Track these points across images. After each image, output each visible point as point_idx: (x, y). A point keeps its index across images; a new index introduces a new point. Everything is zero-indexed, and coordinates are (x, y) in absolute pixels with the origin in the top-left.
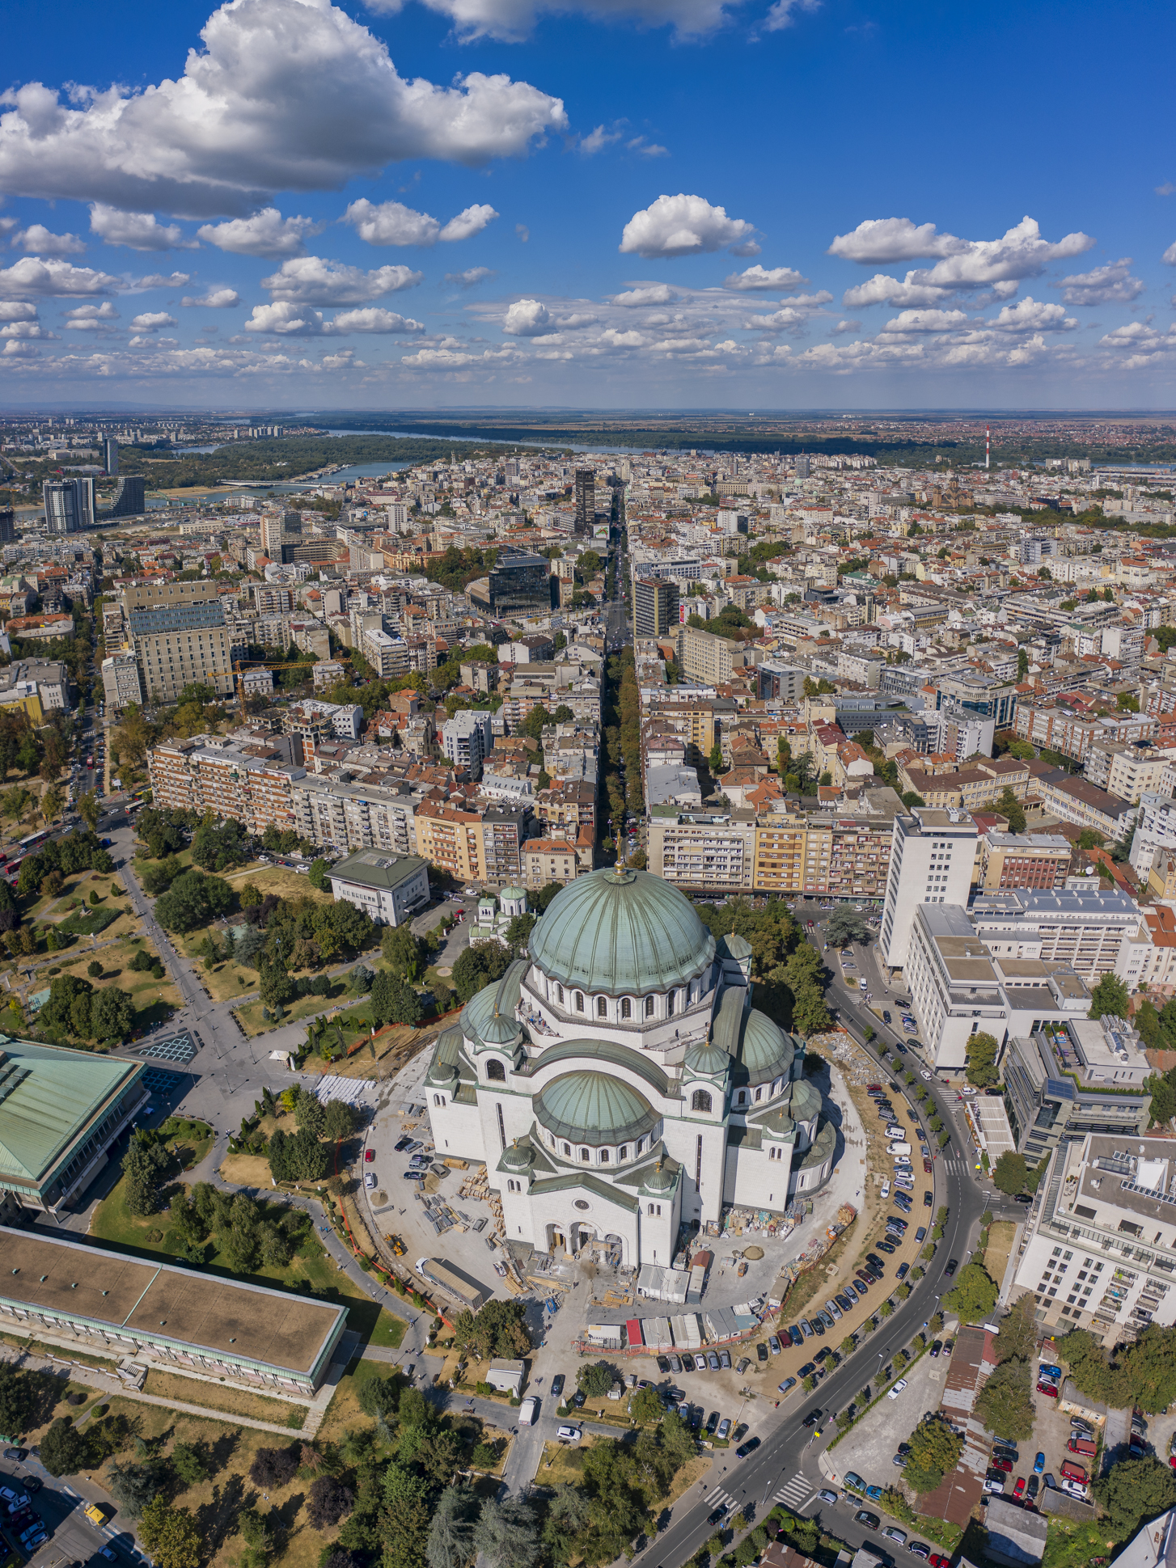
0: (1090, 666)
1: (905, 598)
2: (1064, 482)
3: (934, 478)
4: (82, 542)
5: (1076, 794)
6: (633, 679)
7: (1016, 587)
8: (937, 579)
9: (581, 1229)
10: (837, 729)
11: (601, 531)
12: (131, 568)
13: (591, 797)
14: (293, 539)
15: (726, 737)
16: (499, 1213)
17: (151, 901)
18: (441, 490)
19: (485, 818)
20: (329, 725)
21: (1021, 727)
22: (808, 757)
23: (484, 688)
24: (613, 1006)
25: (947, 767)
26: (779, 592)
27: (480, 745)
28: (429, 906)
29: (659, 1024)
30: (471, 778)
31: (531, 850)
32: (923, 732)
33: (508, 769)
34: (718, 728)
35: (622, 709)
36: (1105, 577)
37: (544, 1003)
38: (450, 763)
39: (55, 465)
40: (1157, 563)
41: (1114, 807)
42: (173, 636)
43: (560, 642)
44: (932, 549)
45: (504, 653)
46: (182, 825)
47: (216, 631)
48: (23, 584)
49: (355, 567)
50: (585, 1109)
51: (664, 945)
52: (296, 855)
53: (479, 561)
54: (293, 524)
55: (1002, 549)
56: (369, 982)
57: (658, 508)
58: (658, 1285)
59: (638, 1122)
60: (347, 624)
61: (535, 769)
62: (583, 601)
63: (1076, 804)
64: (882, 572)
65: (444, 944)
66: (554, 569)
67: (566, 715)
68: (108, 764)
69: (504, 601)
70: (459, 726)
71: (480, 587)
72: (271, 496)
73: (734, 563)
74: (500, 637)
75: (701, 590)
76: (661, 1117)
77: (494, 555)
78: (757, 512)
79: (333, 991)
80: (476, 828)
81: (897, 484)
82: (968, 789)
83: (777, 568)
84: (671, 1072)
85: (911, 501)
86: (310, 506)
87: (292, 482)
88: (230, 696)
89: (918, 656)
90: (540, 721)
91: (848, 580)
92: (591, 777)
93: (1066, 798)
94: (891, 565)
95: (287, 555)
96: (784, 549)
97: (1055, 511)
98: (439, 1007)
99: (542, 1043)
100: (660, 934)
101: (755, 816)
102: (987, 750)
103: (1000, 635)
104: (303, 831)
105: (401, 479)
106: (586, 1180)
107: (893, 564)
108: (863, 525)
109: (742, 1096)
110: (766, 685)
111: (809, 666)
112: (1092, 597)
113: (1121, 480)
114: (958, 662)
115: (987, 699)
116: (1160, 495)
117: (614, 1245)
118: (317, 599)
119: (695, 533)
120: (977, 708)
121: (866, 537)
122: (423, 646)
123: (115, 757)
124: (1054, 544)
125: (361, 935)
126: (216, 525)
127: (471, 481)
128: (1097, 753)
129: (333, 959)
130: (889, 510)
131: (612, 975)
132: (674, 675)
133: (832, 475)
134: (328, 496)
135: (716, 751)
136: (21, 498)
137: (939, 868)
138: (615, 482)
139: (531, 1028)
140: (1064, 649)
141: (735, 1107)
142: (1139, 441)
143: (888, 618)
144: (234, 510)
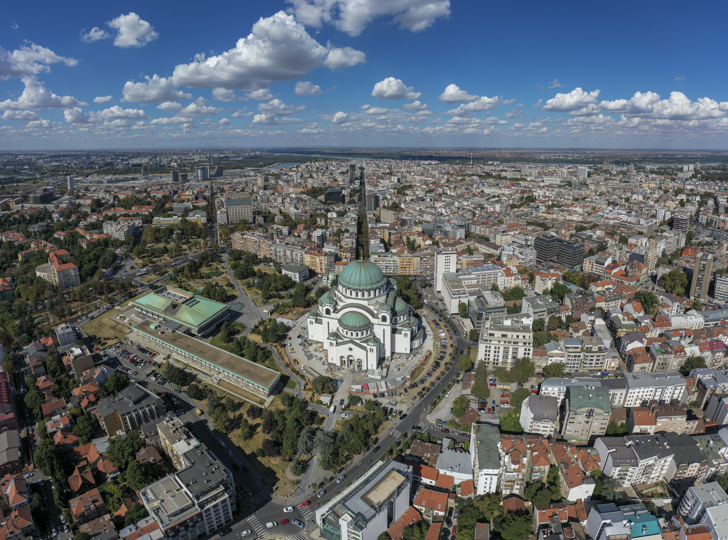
0: (491, 214)
1: (443, 199)
2: (493, 168)
3: (456, 167)
4: (207, 183)
5: (487, 246)
6: (366, 222)
7: (474, 195)
8: (453, 194)
9: (351, 358)
10: (423, 233)
11: (357, 182)
12: (222, 191)
13: (354, 251)
14: (267, 184)
15: (392, 237)
16: (327, 356)
17: (232, 271)
18: (309, 171)
19: (325, 255)
20: (281, 231)
21: (473, 231)
22: (415, 241)
23: (324, 224)
24: (360, 294)
25: (452, 241)
26: (408, 198)
27: (323, 239)
28: (308, 279)
29: (372, 299)
30: (321, 246)
31: (337, 264)
32: (446, 233)
33: (331, 244)
34: (390, 234)
35: (363, 230)
36: (499, 192)
37: (342, 294)
38: (314, 242)
39: (197, 163)
40: (513, 188)
41: (496, 247)
42: (237, 207)
43: (346, 212)
44: (452, 186)
45: (329, 215)
46: (240, 254)
47: (249, 206)
48: (193, 193)
49: (285, 191)
50: (352, 321)
51: (373, 278)
52: (272, 264)
53: (321, 191)
54: (266, 180)
55: (472, 186)
56: (291, 296)
57: (374, 176)
58: (373, 374)
59: (367, 325)
60: (284, 207)
61: (339, 244)
62: (352, 202)
63: (487, 248)
64: (438, 192)
65: (312, 288)
66: (343, 193)
67: (347, 231)
68: (219, 238)
69: (329, 202)
70: (317, 233)
71: (322, 198)
72: (259, 172)
73: (396, 191)
74: (328, 211)
75: (386, 198)
76: (373, 324)
77: (325, 189)
78: (403, 177)
79: (282, 298)
80: (322, 258)
81: (445, 169)
82: (458, 247)
83: (407, 192)
84: (375, 312)
85: (448, 173)
86: (271, 175)
87: (265, 168)
88: (251, 224)
89: (446, 214)
90: (339, 233)
91: (428, 195)
92: (354, 246)
93: (484, 247)
94: (440, 190)
95: (265, 188)
96: (411, 187)
97: (488, 175)
98: (311, 303)
99: (341, 304)
100: (372, 275)
101: (398, 254)
102: (463, 237)
103: (468, 208)
104: (274, 258)
105: (297, 167)
106: (352, 342)
107: (441, 190)
108: (434, 180)
109: (396, 319)
110: (404, 223)
111: (416, 217)
112: (494, 197)
113: (508, 167)
114: (457, 215)
115: (463, 224)
116: (518, 171)
117: (360, 361)
118: (275, 200)
119: (386, 182)
120: (461, 226)
121: (434, 183)
122: (306, 213)
123: (221, 236)
124: (486, 184)
125: (290, 284)
126: (244, 179)
127: (318, 168)
128: (492, 235)
129: (281, 290)
130: (441, 176)
131: (360, 285)
132: (378, 220)
133: (426, 166)
134: (276, 172)
135: (389, 240)
136: (189, 171)
137: (447, 263)
138: (362, 168)
139: (338, 301)
140: (485, 210)
141: (394, 322)
142: (514, 156)
143: (438, 205)
144: (249, 176)
